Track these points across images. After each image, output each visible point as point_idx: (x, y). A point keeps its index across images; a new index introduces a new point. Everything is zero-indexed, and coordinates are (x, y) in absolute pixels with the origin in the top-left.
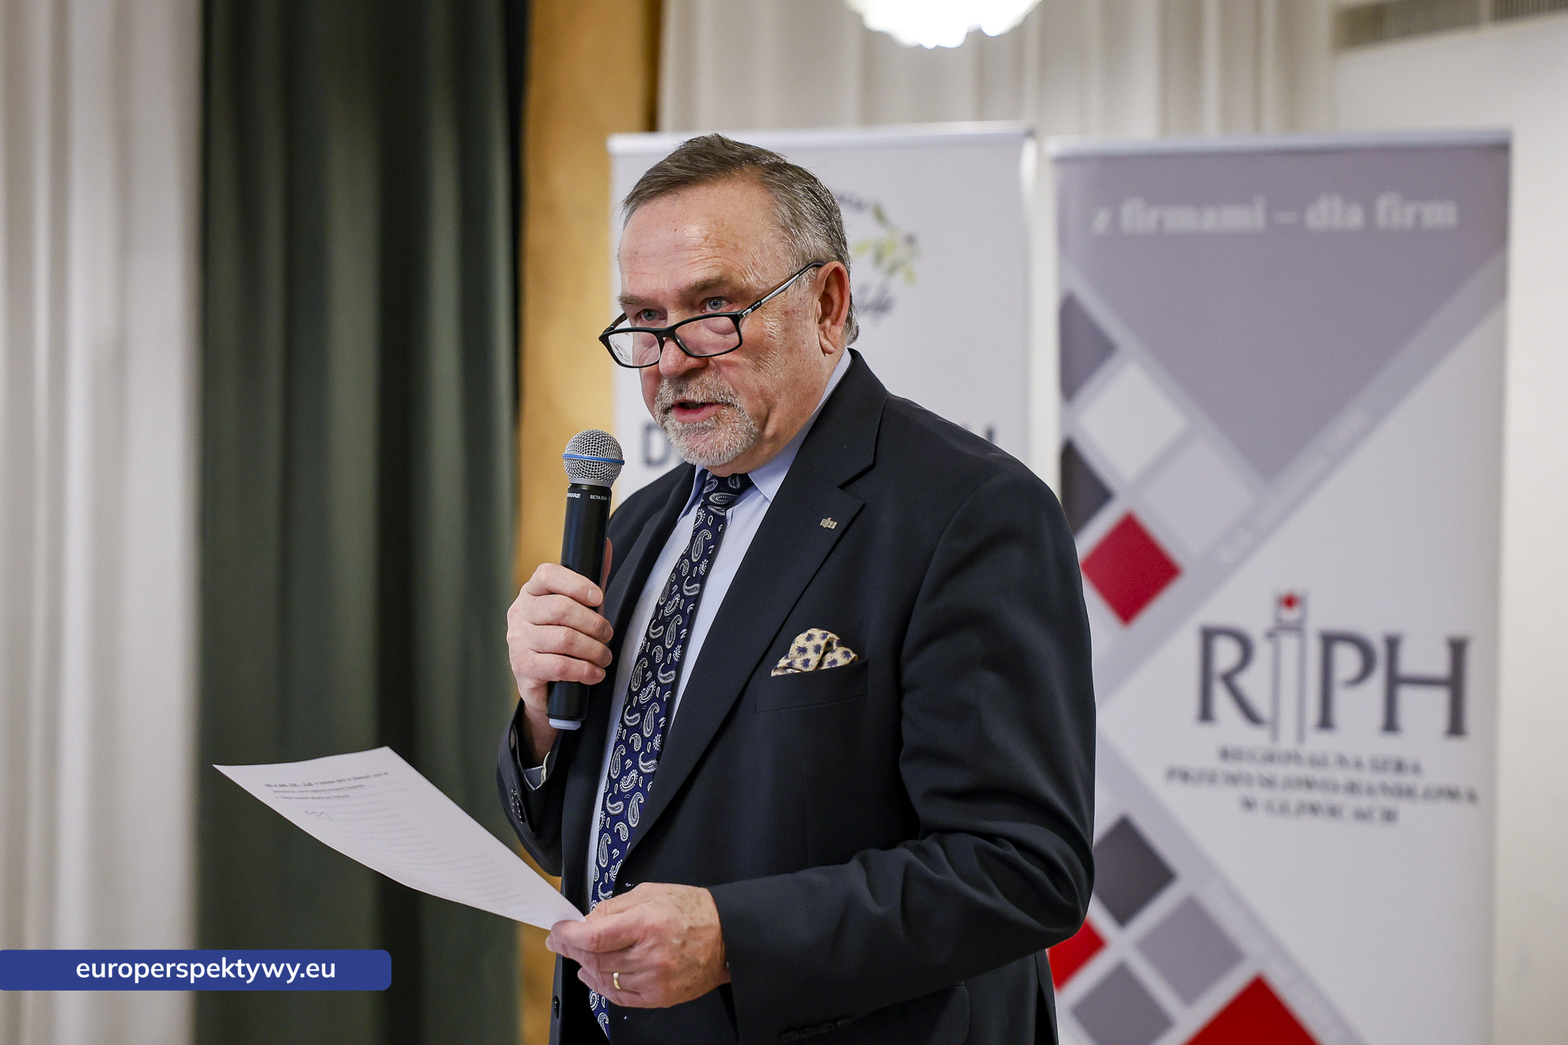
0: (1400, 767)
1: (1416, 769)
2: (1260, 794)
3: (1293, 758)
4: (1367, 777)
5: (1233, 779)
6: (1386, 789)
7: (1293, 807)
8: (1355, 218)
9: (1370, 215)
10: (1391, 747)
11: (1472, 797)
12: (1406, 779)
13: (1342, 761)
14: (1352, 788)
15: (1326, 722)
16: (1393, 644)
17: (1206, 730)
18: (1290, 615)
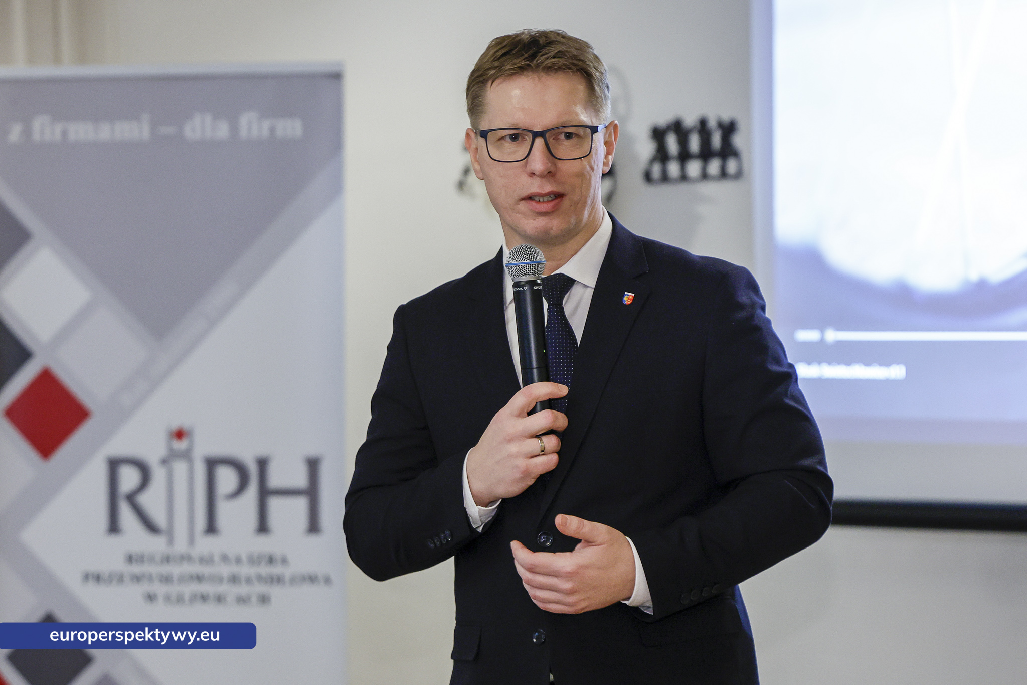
0: (271, 560)
1: (284, 561)
2: (160, 589)
3: (186, 558)
4: (245, 570)
5: (137, 578)
6: (260, 578)
7: (186, 597)
8: (223, 131)
9: (234, 129)
10: (263, 545)
11: (328, 580)
12: (276, 570)
13: (225, 558)
14: (234, 579)
15: (211, 528)
16: (263, 464)
17: (114, 540)
18: (181, 445)
